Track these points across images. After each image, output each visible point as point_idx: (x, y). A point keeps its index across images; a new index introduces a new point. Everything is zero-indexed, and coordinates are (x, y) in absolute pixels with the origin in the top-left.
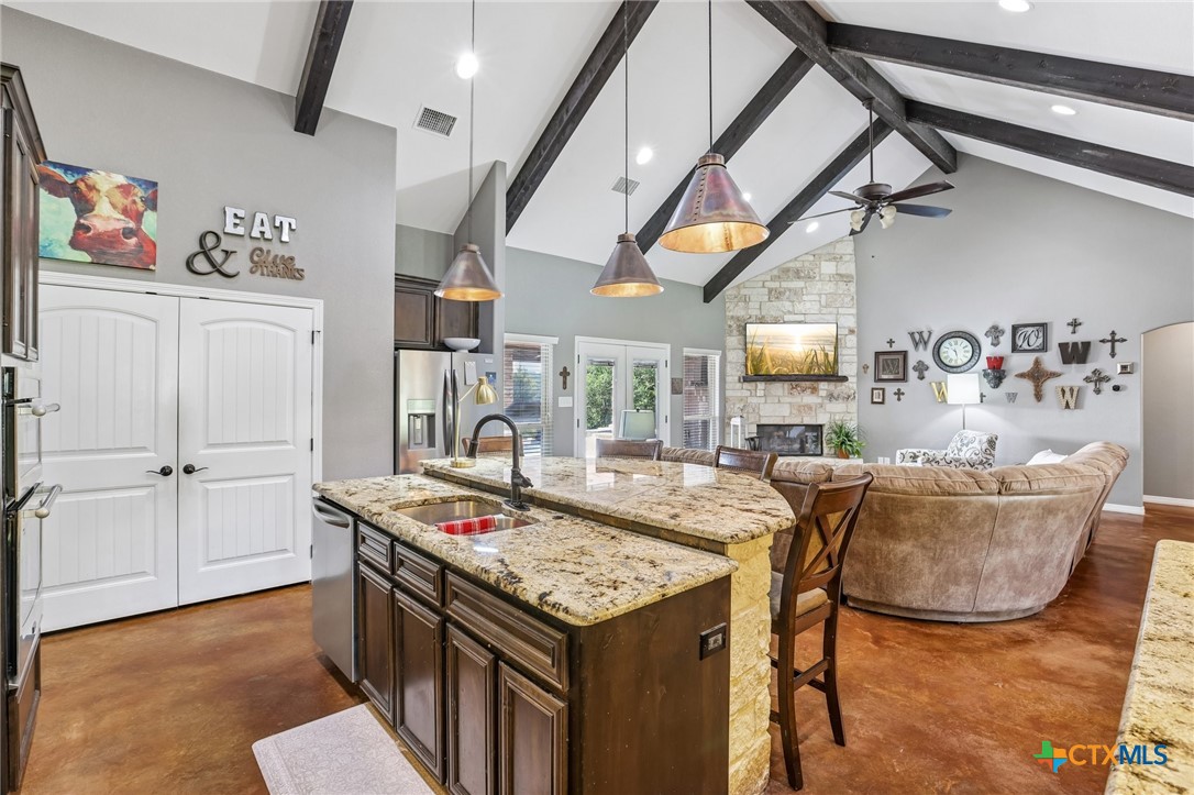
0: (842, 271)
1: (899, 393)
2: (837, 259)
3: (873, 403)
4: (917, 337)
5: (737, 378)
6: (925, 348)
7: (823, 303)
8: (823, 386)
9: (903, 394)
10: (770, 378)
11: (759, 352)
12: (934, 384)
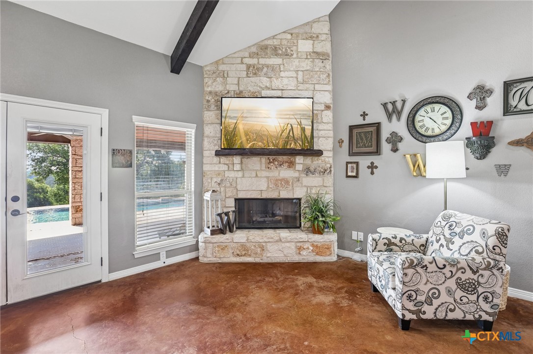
0: (319, 49)
1: (372, 167)
2: (314, 38)
3: (348, 176)
4: (390, 107)
5: (214, 152)
6: (399, 119)
7: (300, 79)
8: (299, 159)
9: (376, 167)
10: (244, 153)
11: (233, 126)
12: (408, 156)
